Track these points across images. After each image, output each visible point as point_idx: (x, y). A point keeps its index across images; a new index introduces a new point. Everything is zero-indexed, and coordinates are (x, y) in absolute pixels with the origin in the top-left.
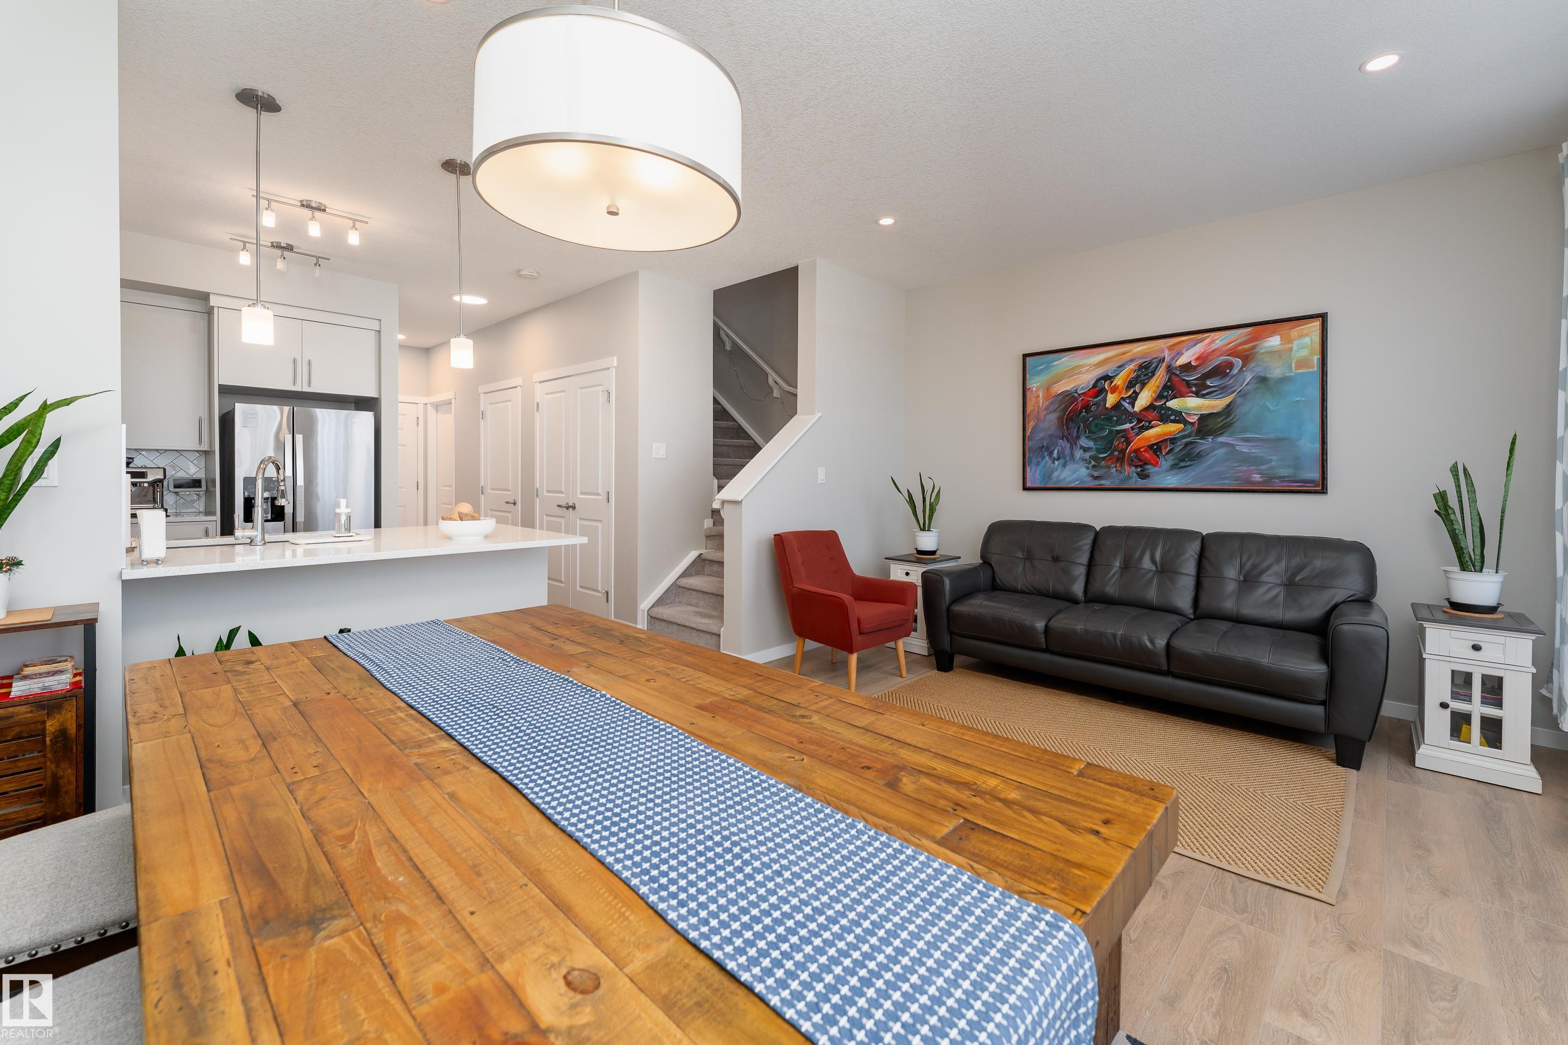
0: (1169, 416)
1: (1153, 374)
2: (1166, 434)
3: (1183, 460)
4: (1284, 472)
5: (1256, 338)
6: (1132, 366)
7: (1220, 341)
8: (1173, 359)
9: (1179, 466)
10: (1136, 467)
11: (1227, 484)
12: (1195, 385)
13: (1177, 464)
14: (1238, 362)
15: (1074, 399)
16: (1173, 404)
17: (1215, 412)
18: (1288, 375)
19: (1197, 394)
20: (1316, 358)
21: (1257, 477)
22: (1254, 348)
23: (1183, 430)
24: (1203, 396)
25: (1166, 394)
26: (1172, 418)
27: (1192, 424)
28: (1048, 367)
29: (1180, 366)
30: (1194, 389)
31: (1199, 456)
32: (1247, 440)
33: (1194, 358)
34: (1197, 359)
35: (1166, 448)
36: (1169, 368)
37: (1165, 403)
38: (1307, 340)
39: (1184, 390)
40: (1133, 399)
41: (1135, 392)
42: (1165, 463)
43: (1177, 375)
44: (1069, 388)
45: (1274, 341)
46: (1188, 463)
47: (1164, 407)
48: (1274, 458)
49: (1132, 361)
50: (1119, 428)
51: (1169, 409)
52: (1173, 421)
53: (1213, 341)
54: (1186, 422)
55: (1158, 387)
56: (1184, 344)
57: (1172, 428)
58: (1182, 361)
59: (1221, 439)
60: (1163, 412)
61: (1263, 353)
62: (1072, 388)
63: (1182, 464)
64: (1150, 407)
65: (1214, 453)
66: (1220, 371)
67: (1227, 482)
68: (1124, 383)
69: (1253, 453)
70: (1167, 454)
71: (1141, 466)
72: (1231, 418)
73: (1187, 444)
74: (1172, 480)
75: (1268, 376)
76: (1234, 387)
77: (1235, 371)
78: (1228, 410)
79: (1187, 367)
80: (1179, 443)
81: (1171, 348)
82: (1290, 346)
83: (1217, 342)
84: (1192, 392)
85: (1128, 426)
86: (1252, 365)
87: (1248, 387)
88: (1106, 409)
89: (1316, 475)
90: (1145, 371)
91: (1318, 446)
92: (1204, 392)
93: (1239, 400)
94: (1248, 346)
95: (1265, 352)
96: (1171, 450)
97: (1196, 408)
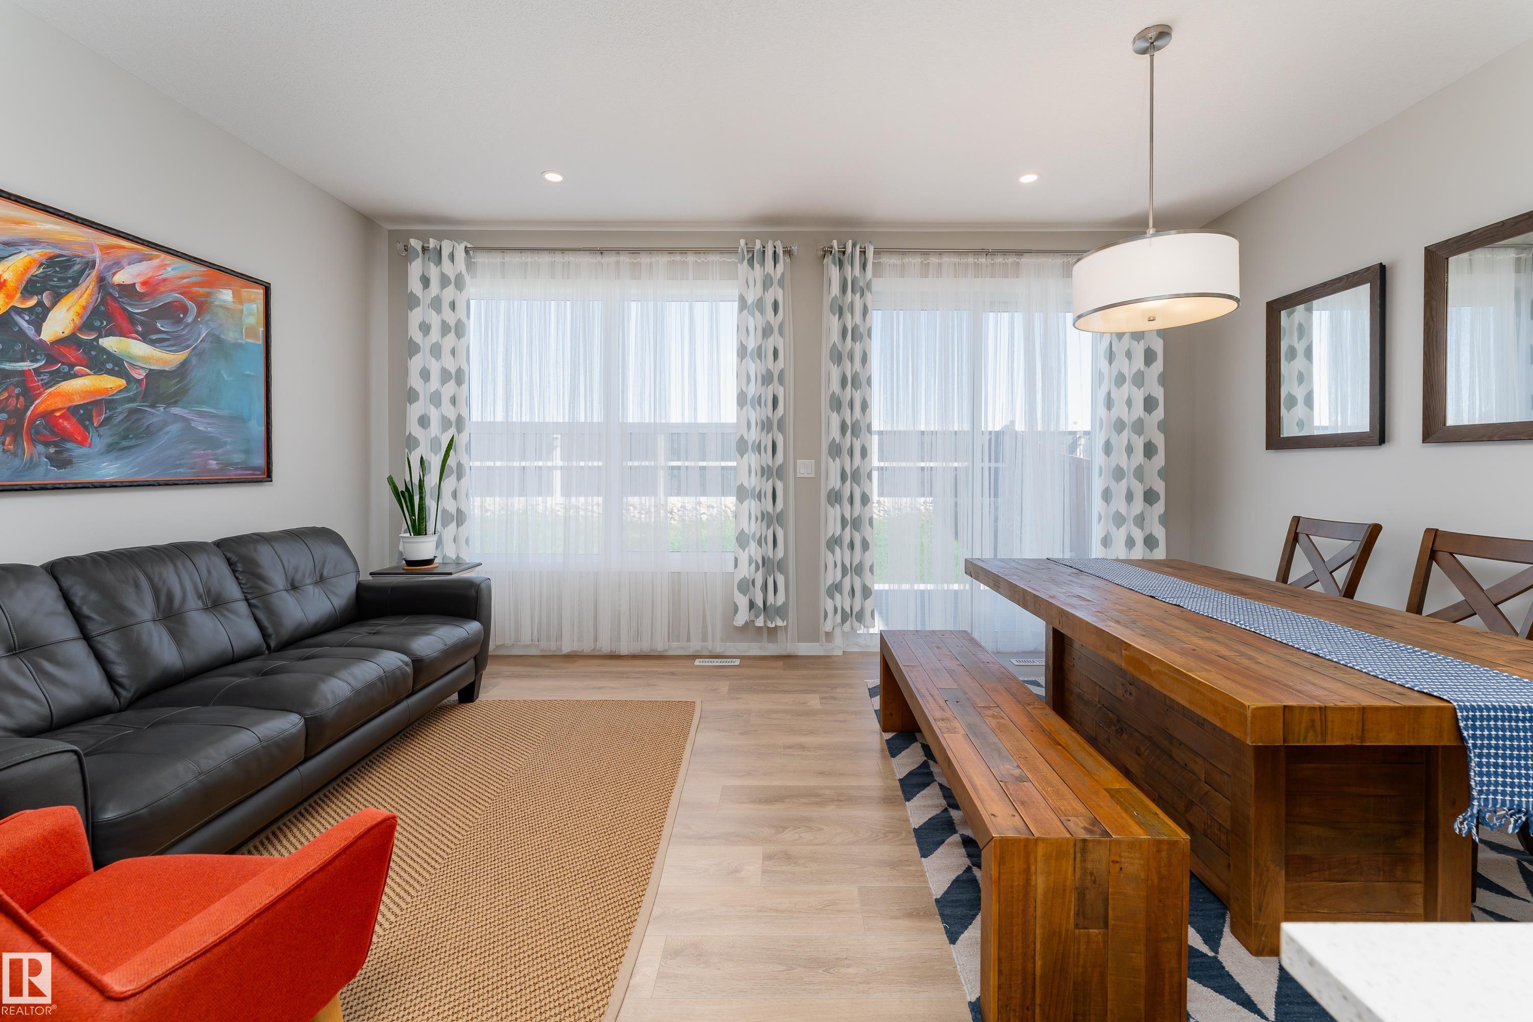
0: (103, 363)
2: (98, 392)
3: (126, 437)
4: (237, 458)
5: (209, 283)
6: (35, 252)
7: (174, 269)
8: (108, 268)
9: (121, 446)
10: (46, 444)
11: (183, 473)
12: (142, 324)
13: (117, 443)
14: (192, 307)
16: (111, 343)
17: (167, 369)
18: (240, 341)
19: (144, 338)
20: (261, 329)
21: (213, 464)
22: (209, 295)
23: (126, 389)
24: (152, 343)
25: (98, 324)
26: (109, 366)
27: (139, 382)
29: (119, 285)
30: (140, 329)
31: (149, 433)
32: (202, 414)
33: (139, 280)
34: (144, 283)
35: (99, 415)
36: (101, 281)
37: (96, 339)
38: (254, 306)
39: (125, 325)
40: (38, 316)
41: (41, 304)
42: (98, 443)
43: (114, 298)
45: (226, 296)
46: (133, 442)
47: (93, 345)
48: (229, 440)
49: (35, 241)
50: (13, 365)
51: (104, 350)
52: (110, 373)
53: (163, 266)
54: (129, 378)
55: (83, 308)
56: (124, 252)
57: (110, 383)
58: (121, 278)
59: (175, 410)
60: (93, 353)
61: (217, 306)
63: (125, 443)
65: (167, 429)
66: (173, 312)
67: (182, 470)
68: (21, 279)
69: (210, 433)
70: (102, 425)
71: (57, 445)
72: (186, 382)
73: (132, 412)
74: (109, 470)
75: (223, 337)
76: (188, 340)
77: (190, 319)
78: (183, 369)
79: (128, 290)
80: (119, 409)
81: (105, 249)
82: (240, 307)
83: (169, 269)
84: (137, 332)
85: (28, 366)
86: (207, 317)
87: (204, 345)
89: (260, 461)
90: (60, 272)
91: (263, 429)
92: (154, 337)
93: (194, 360)
94: (202, 290)
95: (220, 306)
96: (107, 420)
97: (143, 359)
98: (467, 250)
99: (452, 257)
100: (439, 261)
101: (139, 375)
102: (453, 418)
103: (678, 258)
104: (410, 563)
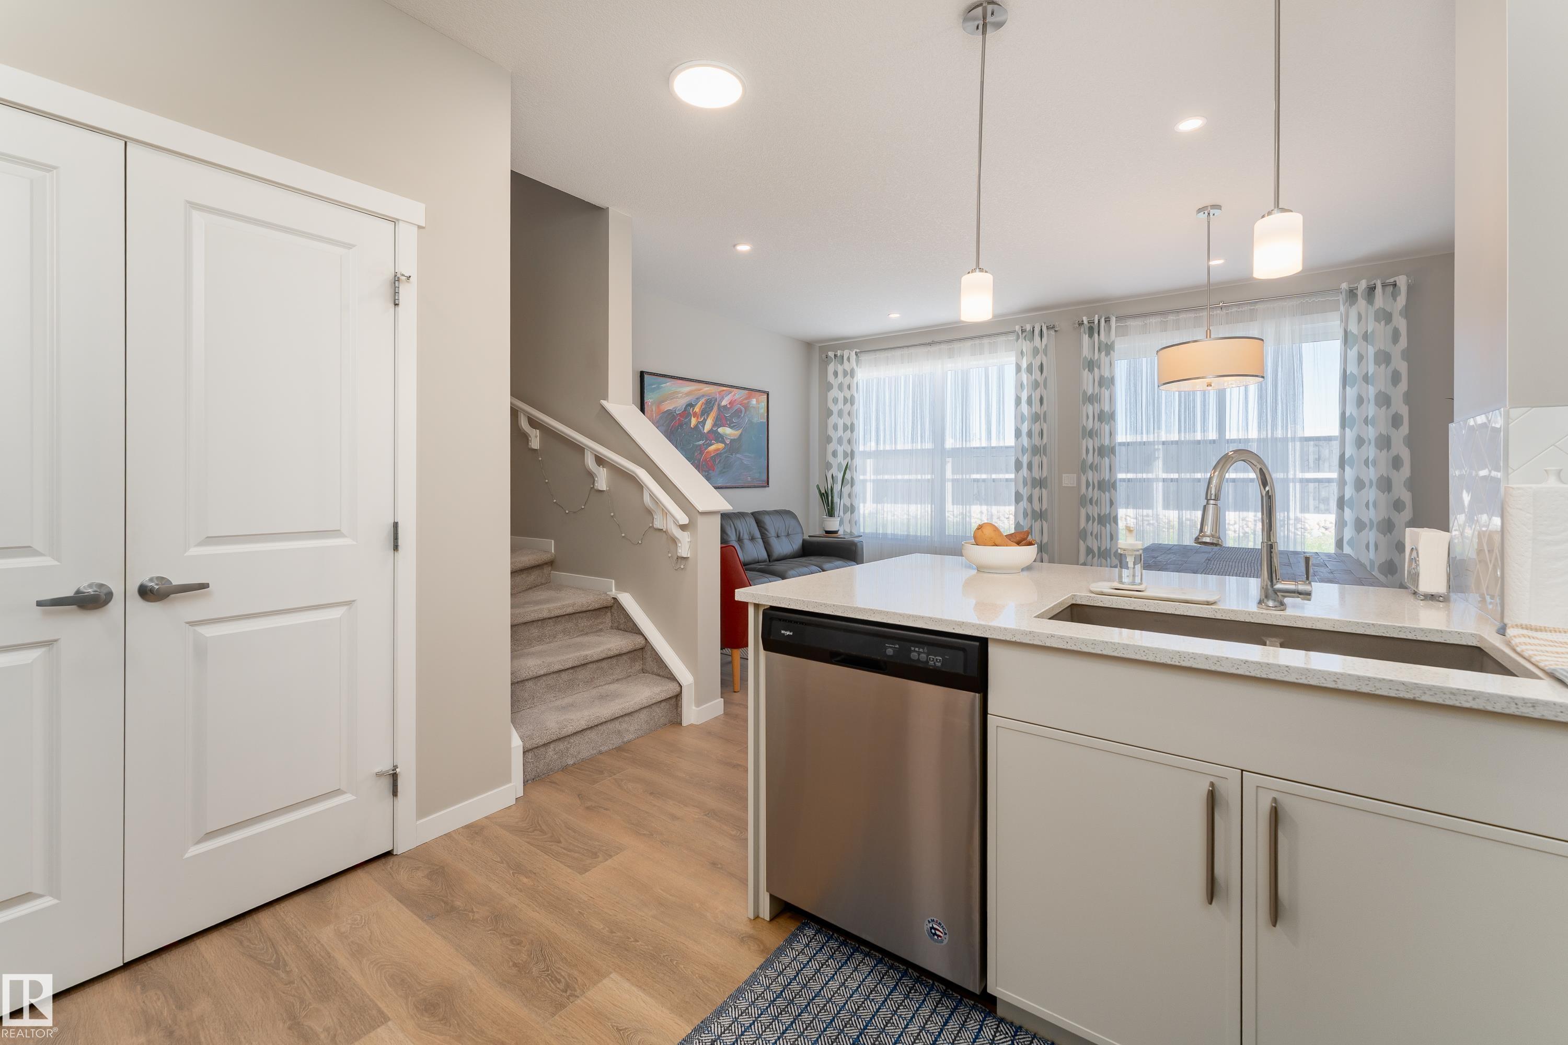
0: (719, 438)
1: (712, 409)
2: (717, 450)
3: (724, 468)
4: (758, 476)
5: (749, 398)
6: (703, 400)
7: (738, 395)
8: (720, 400)
10: (705, 471)
11: (740, 483)
12: (729, 420)
13: (722, 470)
14: (744, 409)
15: (674, 418)
16: (721, 430)
17: (735, 438)
18: (758, 421)
19: (730, 426)
20: (766, 416)
21: (749, 479)
22: (749, 402)
23: (725, 448)
24: (732, 428)
25: (718, 423)
26: (721, 439)
27: (728, 444)
28: (658, 388)
29: (723, 406)
30: (729, 423)
31: (731, 466)
32: (746, 456)
33: (728, 402)
34: (730, 403)
35: (717, 459)
36: (719, 406)
37: (717, 430)
38: (763, 404)
39: (725, 422)
40: (704, 423)
41: (704, 418)
42: (717, 470)
43: (722, 412)
44: (671, 408)
45: (755, 402)
46: (726, 470)
47: (716, 432)
48: (755, 468)
49: (703, 396)
50: (697, 443)
51: (719, 433)
52: (720, 442)
53: (735, 394)
54: (725, 443)
55: (714, 417)
56: (724, 392)
57: (721, 446)
58: (724, 403)
59: (738, 456)
60: (716, 435)
62: (674, 408)
63: (724, 470)
64: (710, 431)
65: (736, 464)
66: (738, 414)
67: (741, 481)
68: (700, 411)
69: (748, 465)
70: (718, 463)
71: (708, 472)
72: (742, 441)
73: (727, 457)
74: (720, 481)
75: (753, 421)
76: (741, 425)
77: (743, 415)
78: (741, 437)
79: (726, 407)
80: (723, 457)
81: (720, 393)
82: (759, 405)
85: (701, 442)
86: (748, 412)
87: (747, 425)
88: (691, 428)
89: (766, 477)
90: (709, 404)
91: (766, 462)
92: (732, 425)
93: (744, 433)
94: (746, 401)
95: (752, 407)
96: (720, 461)
97: (729, 435)
98: (856, 354)
99: (849, 359)
100: (842, 363)
101: (728, 442)
102: (849, 452)
103: (977, 342)
104: (827, 532)
